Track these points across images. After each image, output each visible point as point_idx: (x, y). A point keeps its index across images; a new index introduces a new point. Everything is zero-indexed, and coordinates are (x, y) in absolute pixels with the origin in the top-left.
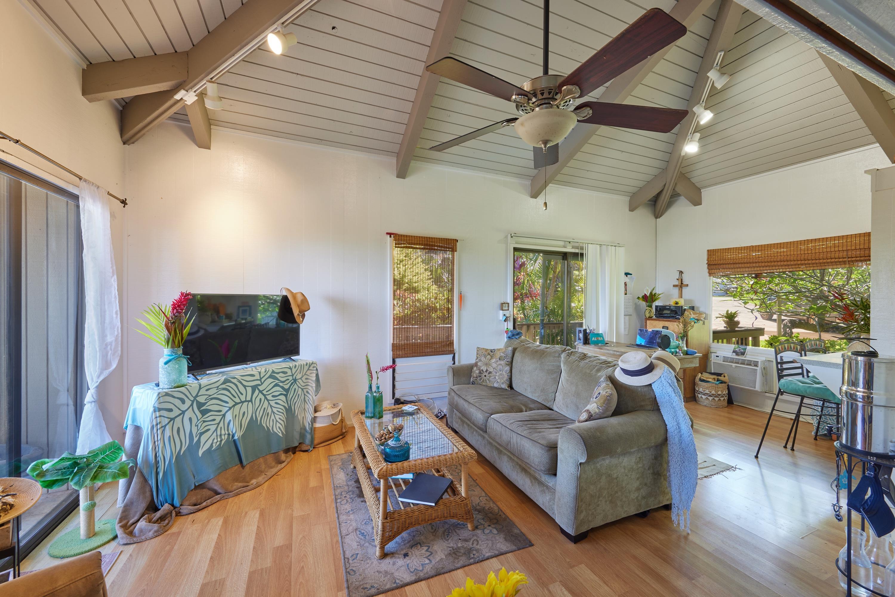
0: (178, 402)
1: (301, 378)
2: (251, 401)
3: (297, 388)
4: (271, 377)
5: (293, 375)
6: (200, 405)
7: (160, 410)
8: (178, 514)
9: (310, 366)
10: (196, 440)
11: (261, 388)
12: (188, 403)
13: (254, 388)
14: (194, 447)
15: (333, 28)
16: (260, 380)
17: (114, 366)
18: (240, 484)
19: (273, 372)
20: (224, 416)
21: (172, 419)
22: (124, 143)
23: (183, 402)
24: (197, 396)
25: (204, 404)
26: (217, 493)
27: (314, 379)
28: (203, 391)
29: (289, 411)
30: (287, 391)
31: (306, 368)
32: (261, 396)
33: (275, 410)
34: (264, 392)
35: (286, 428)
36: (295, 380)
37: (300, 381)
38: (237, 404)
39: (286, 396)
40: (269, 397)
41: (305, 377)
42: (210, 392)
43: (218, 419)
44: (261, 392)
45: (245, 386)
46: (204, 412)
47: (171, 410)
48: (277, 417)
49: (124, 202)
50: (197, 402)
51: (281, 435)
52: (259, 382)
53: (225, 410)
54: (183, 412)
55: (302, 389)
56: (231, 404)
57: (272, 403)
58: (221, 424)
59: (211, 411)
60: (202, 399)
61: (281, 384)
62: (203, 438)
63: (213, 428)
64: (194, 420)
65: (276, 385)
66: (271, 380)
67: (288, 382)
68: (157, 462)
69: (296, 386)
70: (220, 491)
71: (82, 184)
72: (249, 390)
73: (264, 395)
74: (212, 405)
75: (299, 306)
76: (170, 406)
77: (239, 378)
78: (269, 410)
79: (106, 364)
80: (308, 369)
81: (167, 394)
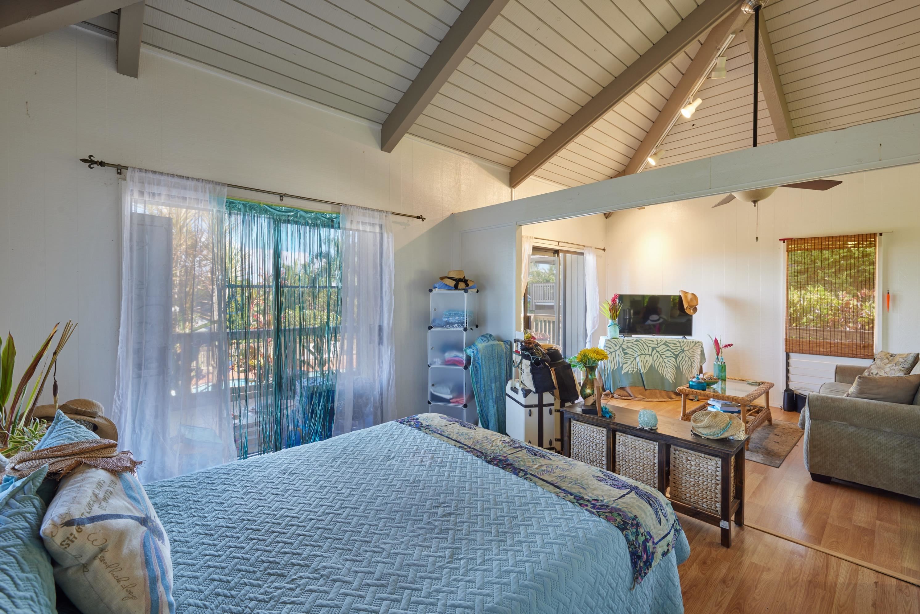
0: (614, 346)
1: (688, 350)
2: (651, 355)
3: (684, 356)
4: (664, 344)
5: (681, 347)
6: (623, 350)
7: (606, 347)
8: (613, 397)
9: (695, 344)
10: (621, 365)
11: (658, 349)
12: (618, 347)
13: (653, 349)
14: (620, 369)
15: (693, 125)
16: (657, 344)
17: (596, 327)
18: (642, 397)
19: (666, 342)
20: (635, 358)
21: (611, 352)
22: (606, 218)
23: (616, 346)
24: (622, 345)
25: (625, 350)
26: (630, 396)
27: (699, 353)
28: (625, 343)
29: (678, 369)
30: (677, 356)
31: (692, 345)
32: (657, 354)
33: (667, 365)
34: (660, 352)
35: (675, 379)
36: (683, 351)
37: (687, 352)
38: (642, 354)
39: (676, 359)
40: (664, 356)
41: (692, 350)
42: (629, 344)
43: (632, 359)
44: (657, 351)
45: (648, 346)
46: (626, 354)
47: (610, 348)
48: (669, 370)
49: (604, 250)
50: (622, 348)
51: (671, 381)
52: (656, 346)
53: (636, 355)
54: (616, 351)
55: (689, 358)
56: (639, 353)
57: (666, 361)
58: (634, 362)
59: (628, 354)
60: (624, 347)
61: (672, 351)
62: (625, 366)
63: (630, 363)
64: (621, 356)
65: (668, 350)
66: (664, 346)
67: (677, 350)
68: (605, 370)
69: (683, 354)
70: (632, 395)
71: (585, 248)
72: (650, 349)
73: (660, 354)
74: (629, 351)
75: (688, 303)
76: (611, 346)
77: (645, 341)
78: (663, 364)
79: (594, 327)
80: (694, 346)
81: (609, 340)
